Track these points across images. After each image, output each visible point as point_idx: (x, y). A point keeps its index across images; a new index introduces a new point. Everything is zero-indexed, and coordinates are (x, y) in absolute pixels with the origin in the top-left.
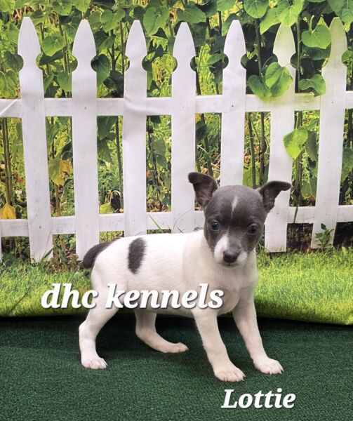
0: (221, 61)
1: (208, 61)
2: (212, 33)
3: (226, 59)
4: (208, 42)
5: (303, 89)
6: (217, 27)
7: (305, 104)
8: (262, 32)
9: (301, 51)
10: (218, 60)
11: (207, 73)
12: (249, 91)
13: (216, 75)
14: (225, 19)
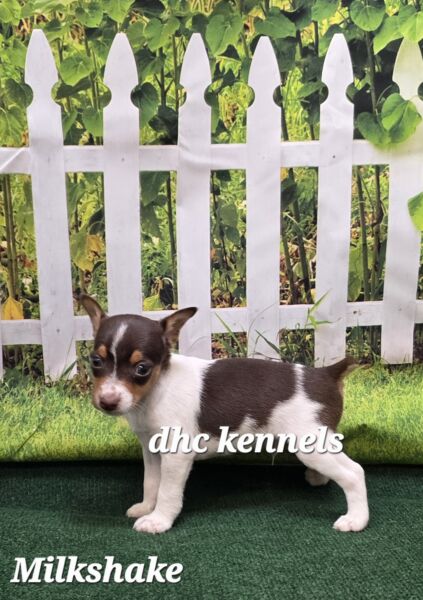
0: (317, 92)
1: (299, 93)
2: (305, 52)
3: (325, 90)
4: (298, 64)
6: (312, 44)
8: (376, 51)
10: (314, 90)
11: (298, 110)
12: (358, 135)
13: (310, 113)
14: (323, 34)
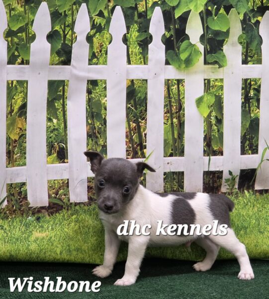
0: (147, 38)
1: (137, 38)
2: (140, 15)
3: (151, 37)
4: (136, 22)
5: (210, 62)
6: (144, 12)
7: (212, 73)
8: (176, 18)
9: (207, 32)
10: (145, 37)
11: (136, 47)
12: (167, 63)
13: (143, 49)
14: (150, 5)
